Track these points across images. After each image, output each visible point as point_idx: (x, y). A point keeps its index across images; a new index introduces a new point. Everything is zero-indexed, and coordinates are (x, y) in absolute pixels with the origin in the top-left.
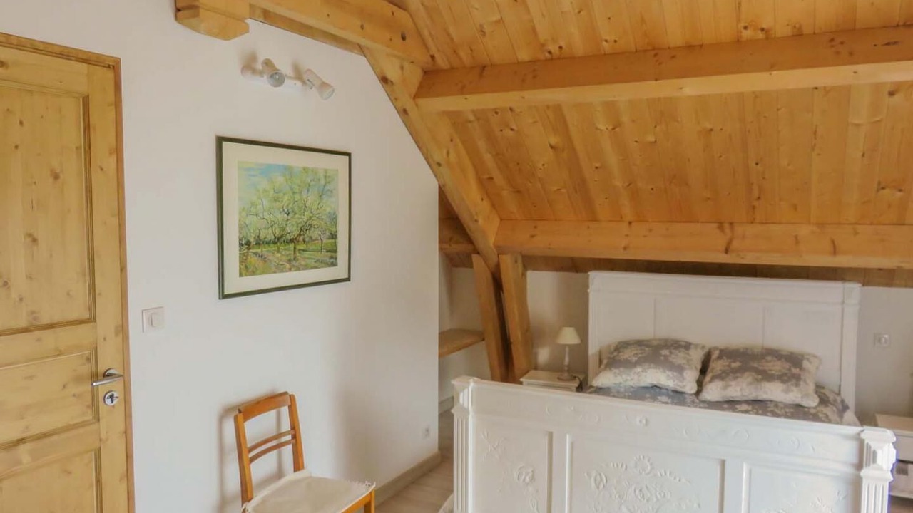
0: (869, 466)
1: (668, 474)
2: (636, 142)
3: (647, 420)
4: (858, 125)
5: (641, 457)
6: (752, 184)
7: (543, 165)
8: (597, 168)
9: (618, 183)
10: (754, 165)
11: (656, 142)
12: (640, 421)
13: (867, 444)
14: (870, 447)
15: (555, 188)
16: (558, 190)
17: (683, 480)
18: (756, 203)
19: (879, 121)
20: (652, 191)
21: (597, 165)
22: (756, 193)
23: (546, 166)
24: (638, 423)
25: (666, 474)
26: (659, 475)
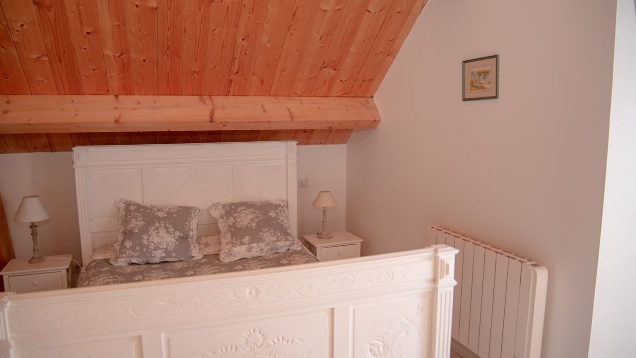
0: (443, 277)
1: (281, 340)
2: (137, 6)
3: (257, 290)
4: (325, 11)
5: (252, 331)
6: (235, 58)
7: (22, 26)
8: (88, 33)
9: (109, 52)
10: (241, 40)
11: (157, 8)
12: (250, 293)
13: (441, 260)
14: (444, 261)
15: (35, 56)
16: (39, 57)
17: (296, 340)
18: (233, 77)
19: (339, 9)
20: (142, 63)
21: (89, 31)
22: (236, 67)
23: (25, 27)
24: (248, 296)
25: (278, 341)
26: (272, 344)
